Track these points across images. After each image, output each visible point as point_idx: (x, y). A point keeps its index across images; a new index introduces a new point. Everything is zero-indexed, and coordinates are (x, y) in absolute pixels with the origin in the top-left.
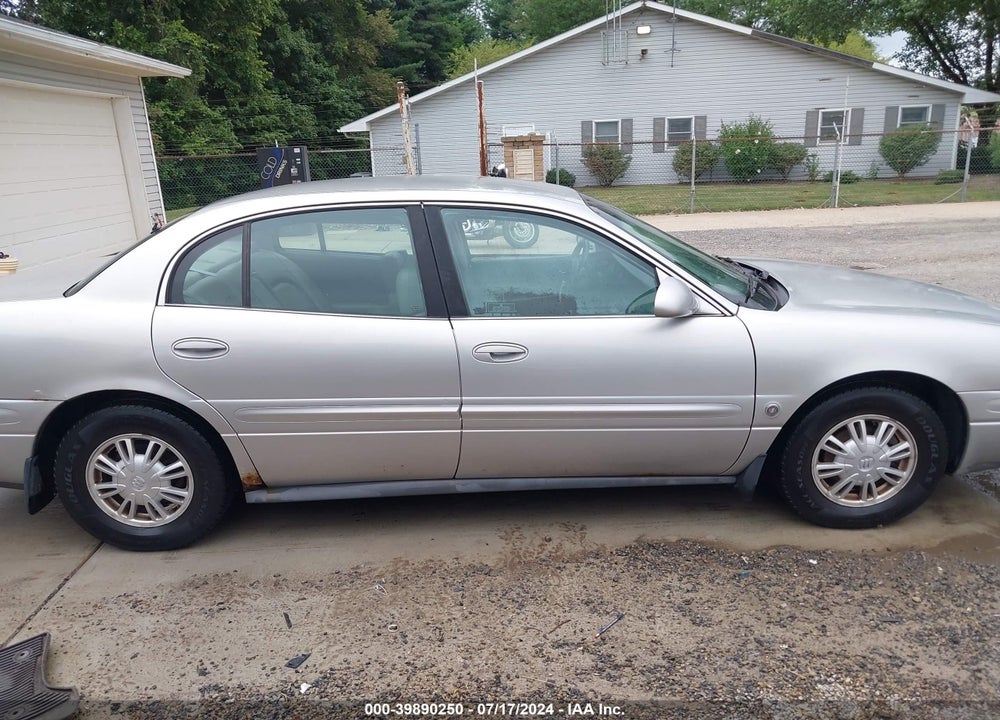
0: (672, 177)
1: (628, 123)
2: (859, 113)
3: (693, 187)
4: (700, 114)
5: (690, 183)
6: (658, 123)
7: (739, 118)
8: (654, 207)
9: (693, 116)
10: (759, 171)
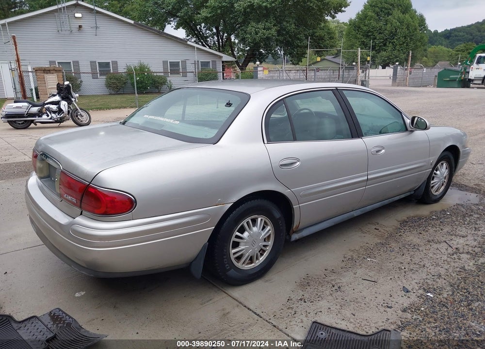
0: (106, 91)
1: (76, 63)
2: (184, 62)
3: (137, 95)
4: (114, 60)
5: (135, 93)
6: (93, 63)
7: (134, 63)
8: (113, 105)
9: (110, 61)
10: (149, 88)
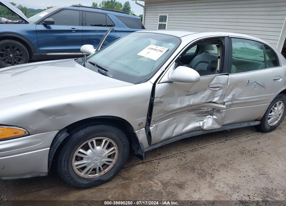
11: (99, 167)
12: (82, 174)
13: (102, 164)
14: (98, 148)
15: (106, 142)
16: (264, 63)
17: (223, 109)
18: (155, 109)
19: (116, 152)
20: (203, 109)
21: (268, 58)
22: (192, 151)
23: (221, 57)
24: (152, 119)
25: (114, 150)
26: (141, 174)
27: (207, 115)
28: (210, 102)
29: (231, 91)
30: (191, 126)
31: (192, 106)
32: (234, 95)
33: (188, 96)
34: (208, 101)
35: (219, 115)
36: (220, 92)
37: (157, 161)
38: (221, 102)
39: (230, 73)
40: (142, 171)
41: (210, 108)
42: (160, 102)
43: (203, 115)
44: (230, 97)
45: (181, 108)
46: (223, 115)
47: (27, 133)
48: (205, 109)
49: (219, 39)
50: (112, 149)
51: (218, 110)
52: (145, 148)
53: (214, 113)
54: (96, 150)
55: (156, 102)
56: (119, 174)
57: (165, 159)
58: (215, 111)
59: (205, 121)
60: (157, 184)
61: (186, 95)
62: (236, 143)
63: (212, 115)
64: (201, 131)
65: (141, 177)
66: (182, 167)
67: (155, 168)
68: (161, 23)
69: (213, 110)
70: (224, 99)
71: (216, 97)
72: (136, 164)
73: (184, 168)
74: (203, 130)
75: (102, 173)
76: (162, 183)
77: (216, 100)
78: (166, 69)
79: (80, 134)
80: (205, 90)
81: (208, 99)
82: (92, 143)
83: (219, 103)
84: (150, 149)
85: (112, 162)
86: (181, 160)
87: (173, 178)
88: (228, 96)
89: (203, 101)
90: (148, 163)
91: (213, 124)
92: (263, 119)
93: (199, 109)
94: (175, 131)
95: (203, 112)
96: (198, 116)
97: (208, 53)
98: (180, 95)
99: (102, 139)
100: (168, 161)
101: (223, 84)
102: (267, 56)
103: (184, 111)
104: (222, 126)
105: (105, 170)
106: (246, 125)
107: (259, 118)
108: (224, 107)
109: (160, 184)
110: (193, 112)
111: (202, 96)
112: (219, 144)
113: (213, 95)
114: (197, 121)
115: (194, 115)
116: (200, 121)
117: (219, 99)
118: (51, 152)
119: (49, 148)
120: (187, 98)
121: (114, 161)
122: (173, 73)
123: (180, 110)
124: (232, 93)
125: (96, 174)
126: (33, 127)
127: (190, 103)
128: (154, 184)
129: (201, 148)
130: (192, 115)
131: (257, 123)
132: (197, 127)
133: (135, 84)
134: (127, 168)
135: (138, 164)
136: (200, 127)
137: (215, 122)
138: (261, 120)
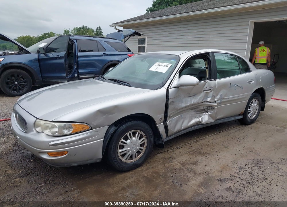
11: (135, 153)
12: (123, 160)
13: (137, 151)
14: (134, 138)
15: (139, 133)
16: (239, 70)
17: (215, 106)
18: (170, 107)
19: (145, 141)
20: (200, 108)
21: (241, 67)
22: (196, 142)
23: (208, 68)
24: (168, 115)
25: (144, 140)
26: (163, 160)
27: (204, 112)
28: (205, 102)
29: (219, 92)
30: (193, 122)
31: (193, 105)
32: (221, 95)
33: (189, 98)
34: (203, 101)
35: (213, 111)
36: (211, 94)
37: (171, 151)
38: (213, 101)
39: (217, 79)
40: (163, 158)
41: (205, 107)
42: (173, 102)
43: (201, 112)
44: (218, 97)
45: (186, 107)
46: (215, 112)
47: (90, 128)
48: (202, 108)
49: (205, 54)
50: (143, 139)
51: (212, 108)
52: (164, 138)
53: (208, 110)
54: (133, 140)
55: (170, 102)
56: (147, 161)
57: (177, 149)
58: (209, 109)
59: (203, 117)
60: (177, 164)
61: (188, 97)
62: (228, 134)
63: (207, 112)
64: (200, 125)
65: (164, 161)
66: (192, 152)
67: (172, 155)
68: (141, 45)
69: (208, 108)
70: (214, 99)
71: (209, 98)
72: (156, 154)
73: (193, 153)
74: (202, 124)
75: (137, 159)
76: (180, 163)
77: (209, 99)
78: (173, 78)
79: (122, 127)
80: (201, 92)
81: (203, 99)
82: (130, 134)
83: (212, 102)
84: (167, 140)
85: (143, 149)
86: (189, 148)
87: (187, 160)
88: (217, 96)
89: (200, 101)
90: (165, 152)
91: (208, 119)
92: (245, 113)
93: (197, 108)
94: (183, 125)
95: (200, 110)
96: (197, 114)
97: (193, 67)
98: (185, 97)
99: (136, 131)
100: (179, 150)
101: (213, 87)
102: (240, 65)
103: (187, 109)
104: (216, 120)
105: (139, 156)
106: (233, 119)
107: (242, 113)
108: (216, 104)
109: (179, 164)
110: (194, 110)
111: (199, 97)
112: (215, 136)
113: (206, 96)
114: (197, 118)
115: (194, 113)
116: (199, 117)
117: (211, 99)
118: (104, 142)
119: (103, 139)
120: (189, 99)
121: (144, 149)
122: (179, 80)
123: (185, 109)
124: (220, 94)
125: (133, 160)
126: (94, 123)
127: (192, 102)
128: (175, 165)
129: (202, 139)
130: (193, 113)
131: (241, 117)
132: (198, 122)
133: (155, 90)
134: (151, 157)
135: (158, 154)
136: (200, 122)
137: (210, 117)
138: (243, 115)
